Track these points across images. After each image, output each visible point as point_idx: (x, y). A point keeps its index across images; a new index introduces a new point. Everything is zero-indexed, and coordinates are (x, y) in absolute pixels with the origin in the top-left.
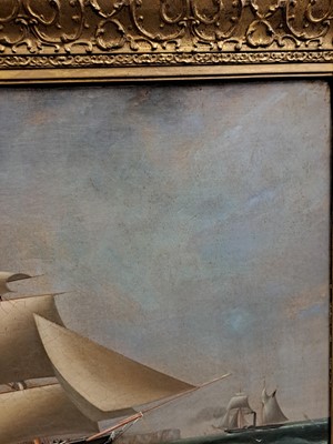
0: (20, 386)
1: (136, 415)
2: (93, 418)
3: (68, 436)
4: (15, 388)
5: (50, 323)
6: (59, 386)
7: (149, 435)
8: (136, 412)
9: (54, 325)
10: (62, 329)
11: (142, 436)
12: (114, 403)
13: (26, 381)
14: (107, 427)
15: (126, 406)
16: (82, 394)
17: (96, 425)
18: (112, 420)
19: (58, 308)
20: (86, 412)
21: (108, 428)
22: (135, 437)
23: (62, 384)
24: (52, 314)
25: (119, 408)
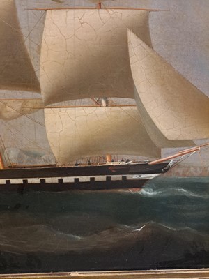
0: (103, 102)
1: (195, 148)
2: (158, 144)
3: (135, 157)
4: (99, 104)
5: (140, 41)
6: (136, 108)
7: (200, 168)
8: (194, 145)
9: (144, 44)
10: (149, 50)
11: (195, 168)
12: (178, 133)
13: (109, 99)
14: (168, 154)
15: (188, 138)
16: (154, 120)
17: (159, 151)
18: (174, 149)
19: (150, 26)
20: (153, 137)
21: (168, 156)
22: (189, 167)
23: (139, 107)
24: (143, 32)
25: (182, 139)
